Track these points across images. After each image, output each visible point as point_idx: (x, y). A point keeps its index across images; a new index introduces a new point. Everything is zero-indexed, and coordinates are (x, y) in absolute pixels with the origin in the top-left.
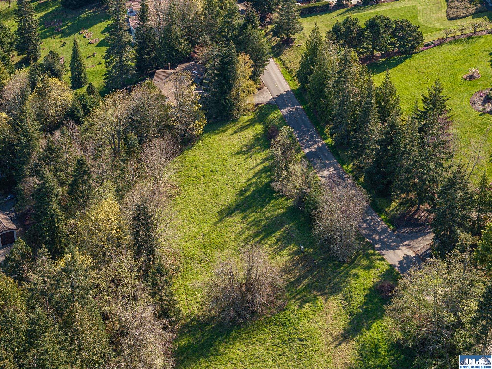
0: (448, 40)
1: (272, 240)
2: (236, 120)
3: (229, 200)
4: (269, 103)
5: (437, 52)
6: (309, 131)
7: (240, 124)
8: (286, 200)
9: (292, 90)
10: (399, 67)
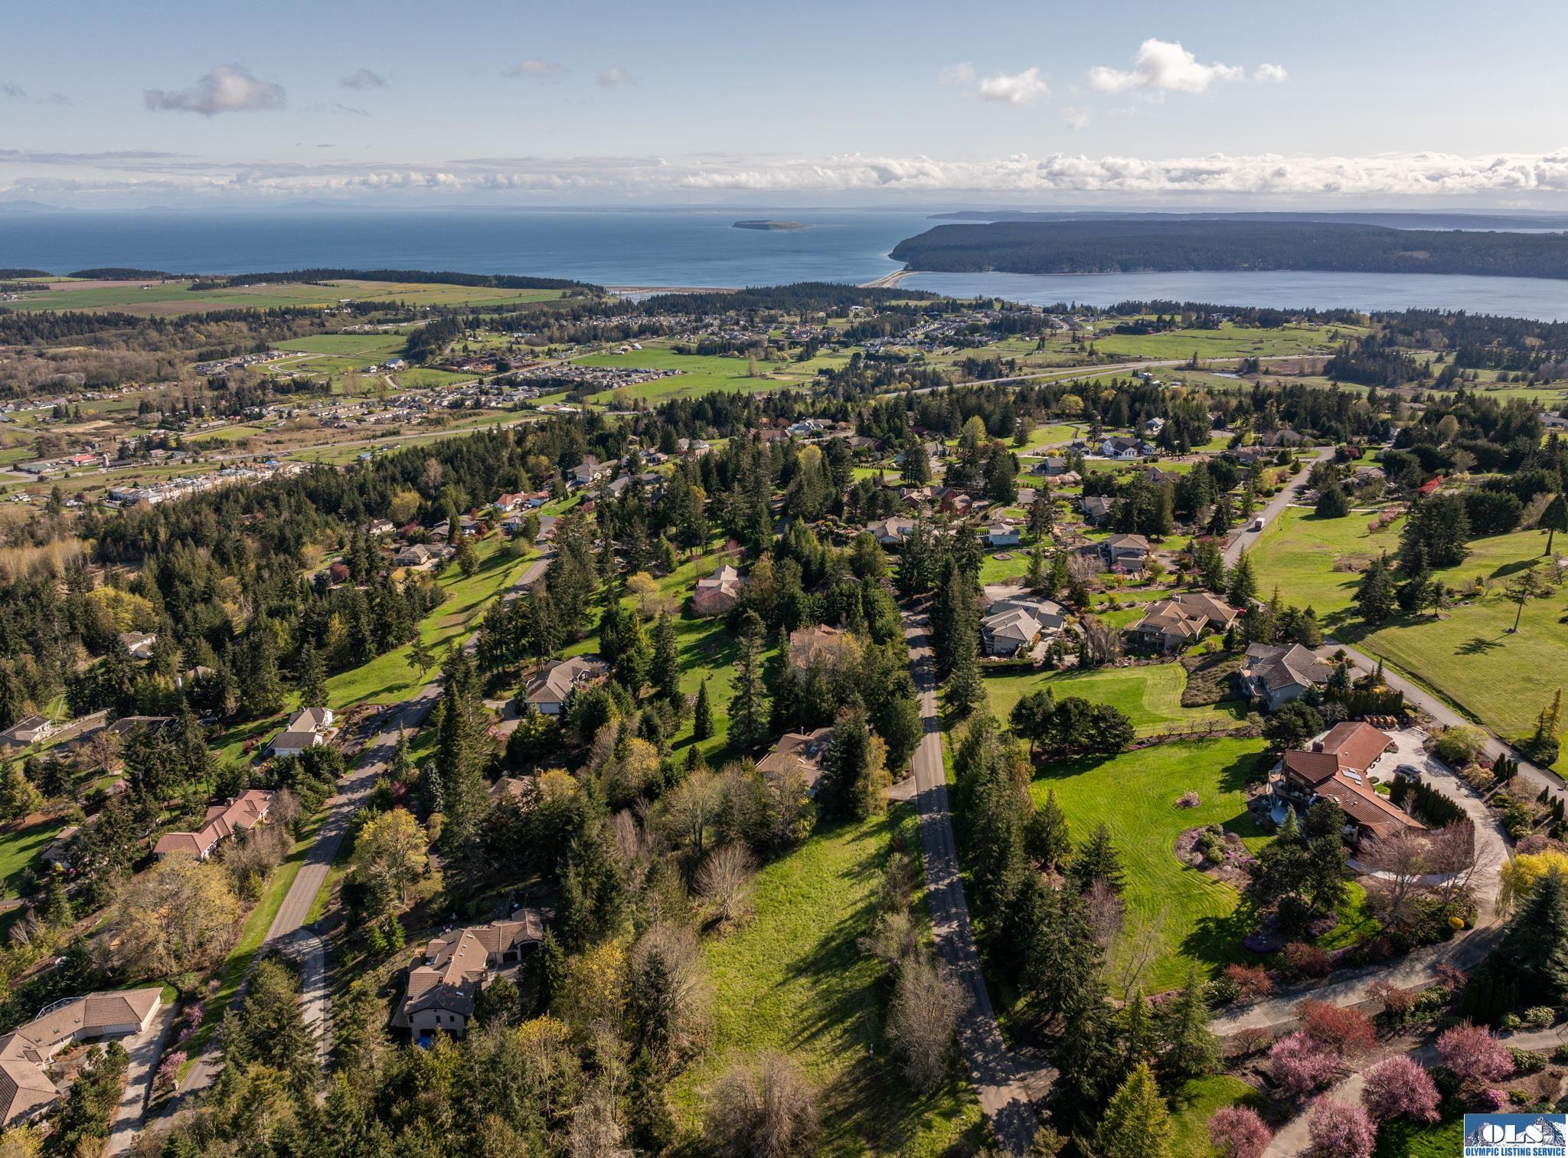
0: (1172, 739)
1: (838, 1030)
2: (860, 820)
3: (807, 949)
4: (908, 802)
5: (1151, 755)
6: (947, 854)
7: (864, 828)
8: (880, 963)
9: (947, 785)
10: (1096, 771)
